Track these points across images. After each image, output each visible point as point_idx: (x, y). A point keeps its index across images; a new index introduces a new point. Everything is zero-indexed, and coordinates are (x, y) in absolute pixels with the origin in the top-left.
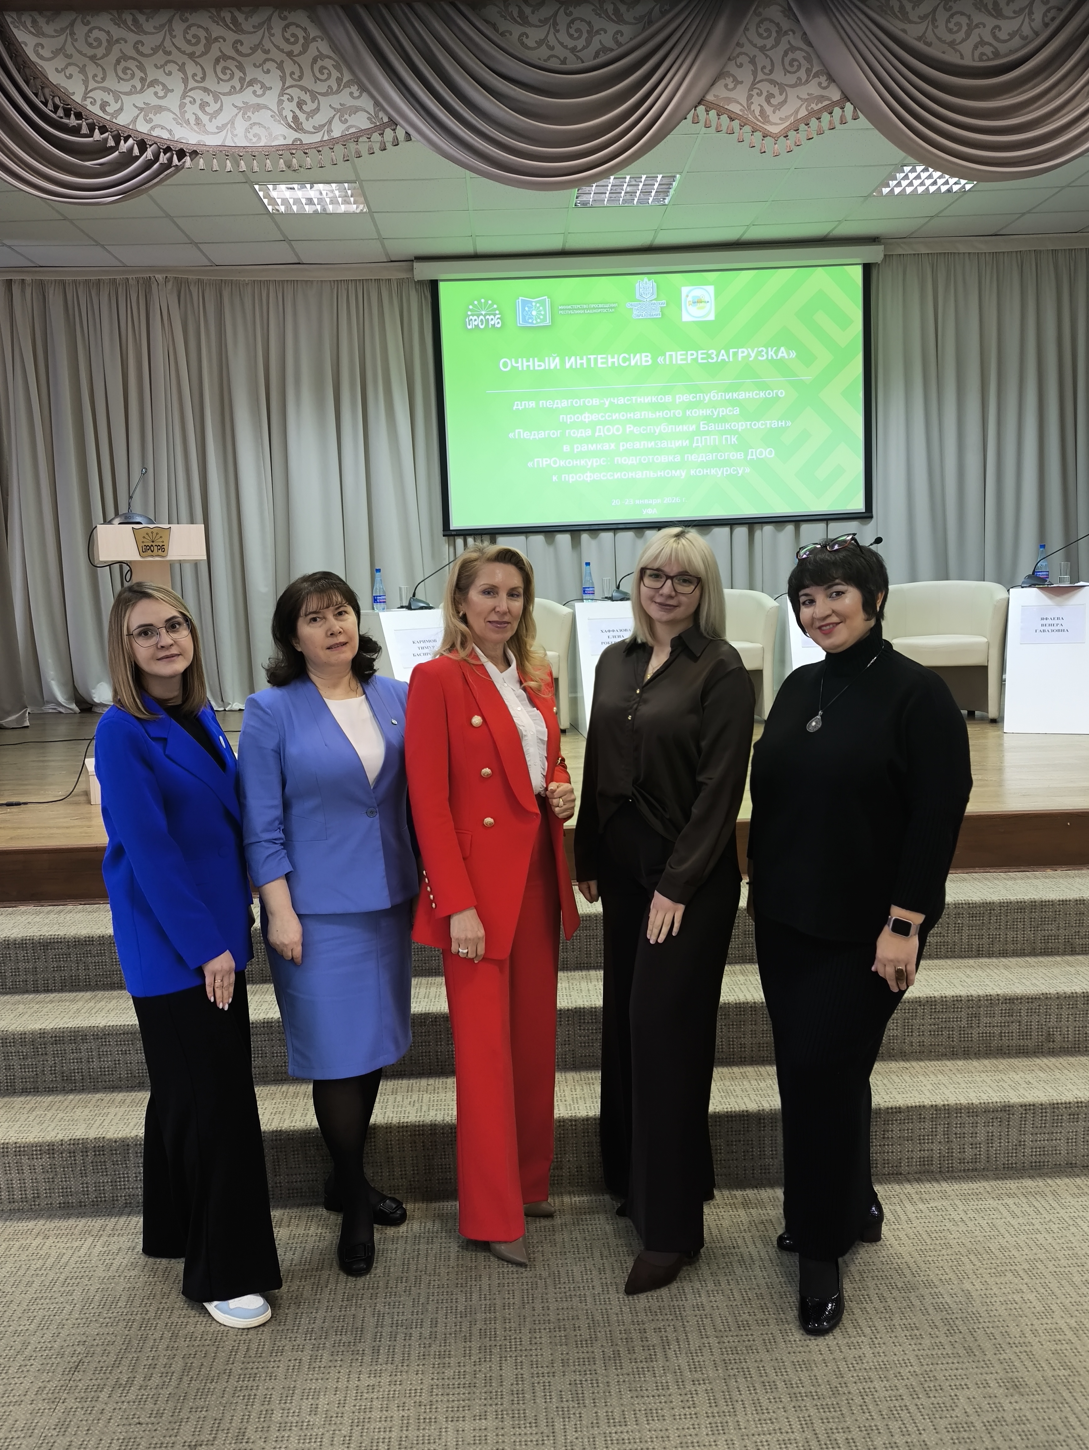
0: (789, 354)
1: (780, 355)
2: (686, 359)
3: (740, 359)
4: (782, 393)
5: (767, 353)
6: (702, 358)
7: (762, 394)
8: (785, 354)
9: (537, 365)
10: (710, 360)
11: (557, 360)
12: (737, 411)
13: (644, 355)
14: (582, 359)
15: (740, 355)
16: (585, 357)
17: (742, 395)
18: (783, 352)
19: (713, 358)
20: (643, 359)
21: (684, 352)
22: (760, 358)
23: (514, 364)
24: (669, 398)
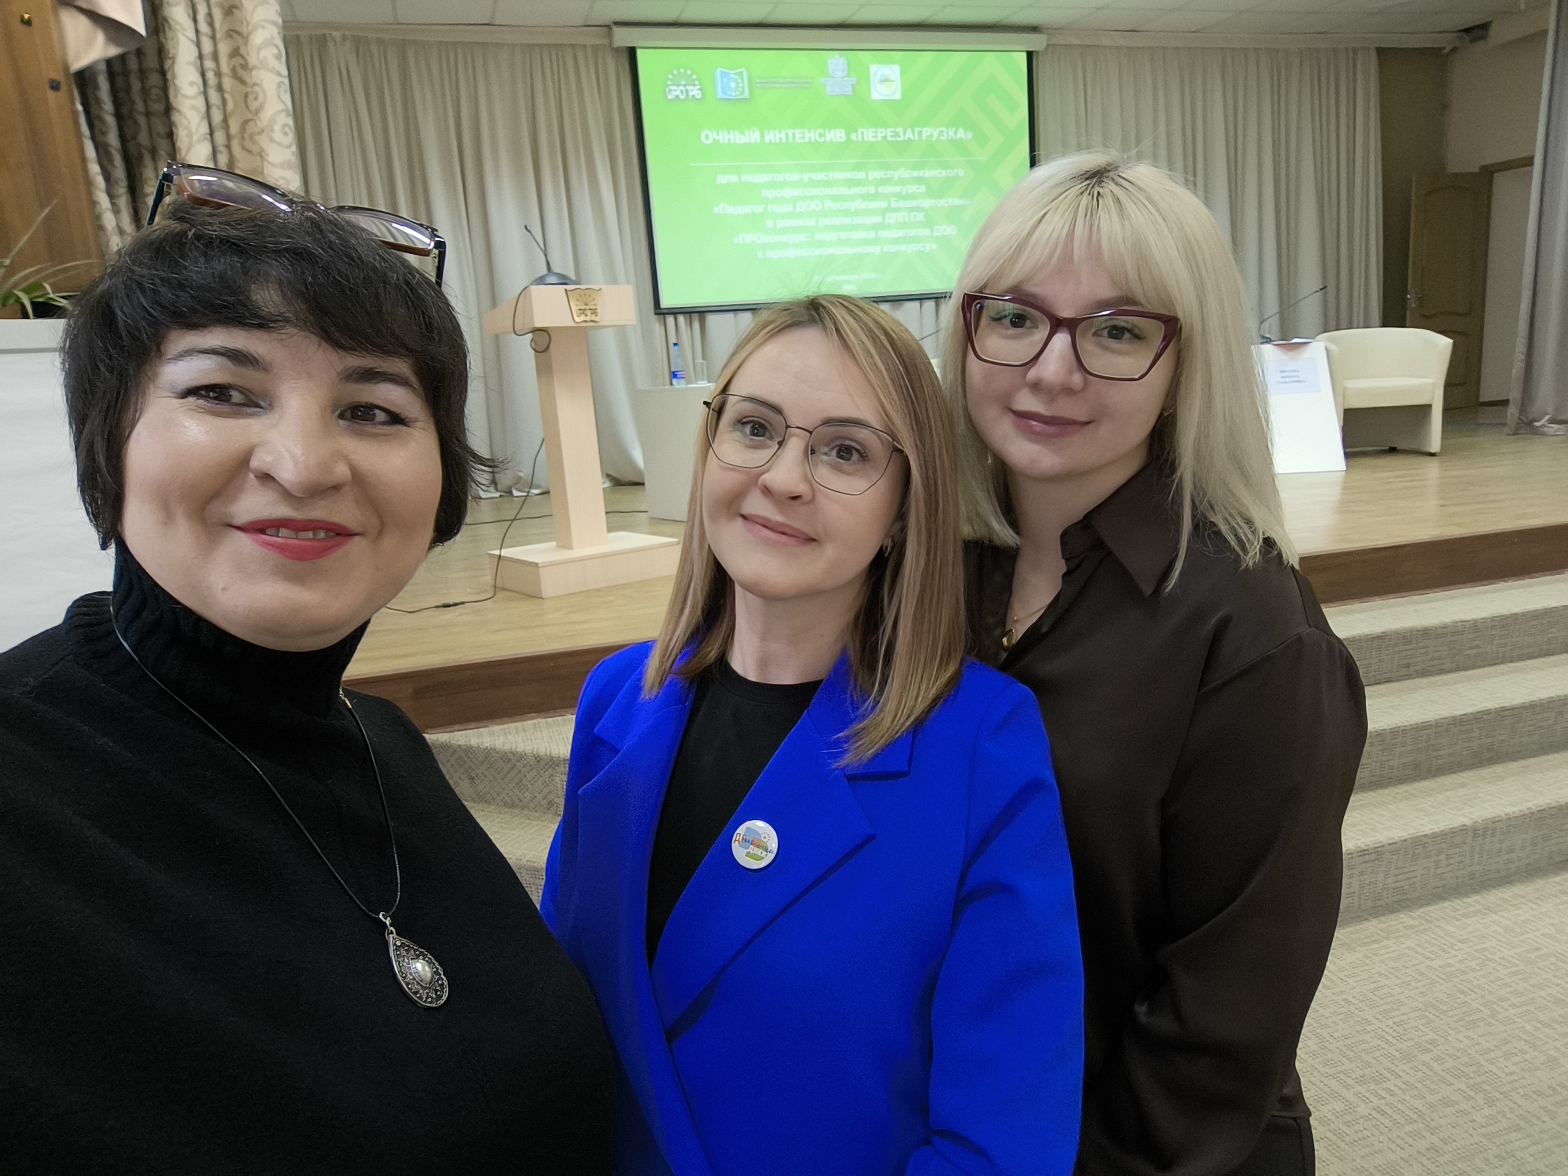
0: (966, 135)
1: (959, 136)
2: (876, 137)
3: (924, 138)
4: (961, 172)
5: (947, 133)
6: (891, 136)
7: (944, 173)
8: (963, 136)
9: (737, 137)
10: (898, 139)
11: (757, 133)
12: (923, 189)
13: (838, 131)
14: (780, 133)
15: (924, 135)
16: (783, 132)
17: (928, 173)
18: (961, 133)
19: (900, 136)
20: (837, 135)
21: (874, 130)
22: (942, 138)
23: (716, 137)
24: (862, 175)
